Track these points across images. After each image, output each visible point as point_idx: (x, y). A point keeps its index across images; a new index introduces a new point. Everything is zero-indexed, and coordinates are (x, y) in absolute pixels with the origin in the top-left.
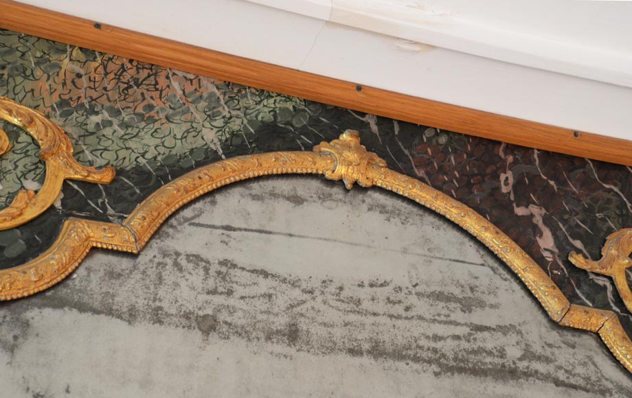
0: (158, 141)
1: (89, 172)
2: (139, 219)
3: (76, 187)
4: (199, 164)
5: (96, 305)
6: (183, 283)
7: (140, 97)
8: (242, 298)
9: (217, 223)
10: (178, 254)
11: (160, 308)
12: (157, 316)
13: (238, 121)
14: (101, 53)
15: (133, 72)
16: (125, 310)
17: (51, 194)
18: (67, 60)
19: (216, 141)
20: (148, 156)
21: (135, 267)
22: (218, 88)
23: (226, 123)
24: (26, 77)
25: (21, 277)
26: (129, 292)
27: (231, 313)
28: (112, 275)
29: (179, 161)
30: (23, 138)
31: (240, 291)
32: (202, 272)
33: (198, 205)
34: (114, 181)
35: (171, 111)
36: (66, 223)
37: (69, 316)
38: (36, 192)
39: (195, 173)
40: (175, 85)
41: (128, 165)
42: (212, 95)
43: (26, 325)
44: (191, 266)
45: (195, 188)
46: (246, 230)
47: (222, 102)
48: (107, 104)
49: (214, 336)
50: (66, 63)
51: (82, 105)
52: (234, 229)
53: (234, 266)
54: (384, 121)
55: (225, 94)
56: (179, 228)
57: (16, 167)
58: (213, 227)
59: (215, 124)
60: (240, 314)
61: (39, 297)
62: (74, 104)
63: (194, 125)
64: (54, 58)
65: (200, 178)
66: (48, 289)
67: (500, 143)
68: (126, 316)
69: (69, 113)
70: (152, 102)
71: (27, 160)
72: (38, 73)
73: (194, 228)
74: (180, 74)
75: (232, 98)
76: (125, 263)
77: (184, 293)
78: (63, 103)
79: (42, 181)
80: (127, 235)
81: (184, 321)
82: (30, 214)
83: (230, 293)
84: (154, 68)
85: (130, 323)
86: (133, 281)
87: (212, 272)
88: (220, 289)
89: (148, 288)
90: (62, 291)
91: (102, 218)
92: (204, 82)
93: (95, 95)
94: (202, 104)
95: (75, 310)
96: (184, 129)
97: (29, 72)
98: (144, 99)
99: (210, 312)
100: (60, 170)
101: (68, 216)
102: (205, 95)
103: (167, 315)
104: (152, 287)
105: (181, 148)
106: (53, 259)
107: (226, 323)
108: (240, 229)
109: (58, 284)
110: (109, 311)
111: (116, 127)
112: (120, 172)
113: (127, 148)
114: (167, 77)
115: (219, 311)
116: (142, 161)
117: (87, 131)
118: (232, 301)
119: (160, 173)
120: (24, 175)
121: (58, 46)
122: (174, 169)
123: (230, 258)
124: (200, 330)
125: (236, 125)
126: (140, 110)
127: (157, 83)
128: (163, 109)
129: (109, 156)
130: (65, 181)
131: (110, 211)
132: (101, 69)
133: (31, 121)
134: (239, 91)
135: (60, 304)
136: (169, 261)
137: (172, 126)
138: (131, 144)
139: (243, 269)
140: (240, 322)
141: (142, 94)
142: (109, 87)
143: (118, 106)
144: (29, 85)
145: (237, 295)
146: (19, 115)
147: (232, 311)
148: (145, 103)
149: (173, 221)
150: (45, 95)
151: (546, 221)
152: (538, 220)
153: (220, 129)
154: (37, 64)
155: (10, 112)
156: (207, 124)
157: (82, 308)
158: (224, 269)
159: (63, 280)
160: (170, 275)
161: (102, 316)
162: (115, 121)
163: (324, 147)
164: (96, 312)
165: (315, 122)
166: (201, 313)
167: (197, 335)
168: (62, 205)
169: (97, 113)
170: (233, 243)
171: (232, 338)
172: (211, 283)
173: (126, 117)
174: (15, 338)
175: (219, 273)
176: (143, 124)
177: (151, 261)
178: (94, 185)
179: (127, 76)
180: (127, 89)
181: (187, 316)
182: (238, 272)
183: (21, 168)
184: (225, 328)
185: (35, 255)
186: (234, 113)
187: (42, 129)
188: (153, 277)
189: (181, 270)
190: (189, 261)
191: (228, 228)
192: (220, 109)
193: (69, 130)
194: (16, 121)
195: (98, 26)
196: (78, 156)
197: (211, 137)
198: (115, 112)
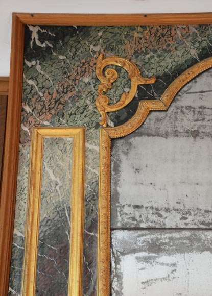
0: (172, 60)
1: (146, 81)
2: (166, 97)
3: (142, 87)
4: (189, 67)
5: (154, 133)
6: (185, 119)
7: (164, 42)
8: (209, 121)
9: (197, 91)
10: (182, 107)
11: (177, 130)
12: (176, 134)
13: (205, 42)
14: (149, 26)
15: (161, 31)
16: (164, 133)
17: (133, 92)
18: (136, 33)
19: (196, 54)
20: (169, 68)
21: (166, 115)
22: (196, 29)
23: (200, 44)
24: (122, 45)
25: (126, 128)
26: (165, 126)
27: (204, 128)
28: (158, 120)
29: (181, 67)
30: (123, 71)
31: (208, 118)
32: (192, 113)
33: (189, 85)
34: (156, 81)
35: (177, 45)
36: (140, 103)
37: (145, 138)
38: (129, 92)
39: (186, 72)
40: (178, 32)
41: (161, 74)
42: (194, 32)
43: (130, 144)
44: (187, 111)
45: (187, 78)
46: (209, 91)
47: (198, 35)
48: (152, 48)
49: (198, 138)
50: (136, 35)
51: (143, 51)
52: (204, 92)
53: (205, 108)
55: (199, 31)
56: (182, 96)
57: (121, 83)
58: (196, 93)
59: (195, 46)
60: (208, 127)
61: (134, 133)
62: (139, 52)
63: (187, 49)
64: (131, 33)
65: (189, 74)
66: (136, 130)
68: (164, 136)
69: (138, 56)
70: (170, 43)
71: (125, 80)
72: (126, 41)
73: (188, 95)
74: (180, 26)
75: (202, 32)
76: (163, 114)
77: (186, 122)
78: (136, 52)
79: (130, 88)
80: (162, 104)
81: (186, 134)
82: (127, 102)
83: (203, 119)
84: (169, 27)
85: (166, 138)
86: (166, 121)
87: (196, 112)
88: (200, 119)
89: (172, 123)
90: (141, 130)
91: (152, 98)
92: (190, 28)
93: (147, 45)
94: (190, 38)
95: (146, 136)
96: (182, 52)
97: (122, 43)
98: (166, 42)
99: (196, 129)
100: (136, 82)
101: (140, 100)
102: (191, 34)
103: (180, 133)
104: (173, 122)
105: (181, 61)
106: (136, 119)
107: (202, 132)
108: (207, 91)
109: (139, 127)
110: (158, 135)
111: (156, 58)
112: (158, 77)
113: (160, 66)
114: (175, 30)
115: (200, 128)
116: (166, 70)
117: (145, 62)
118: (205, 123)
119: (174, 74)
120: (124, 86)
121: (132, 28)
122: (179, 71)
123: (203, 105)
124: (192, 136)
125: (204, 45)
126: (165, 48)
127: (171, 34)
128: (174, 45)
129: (154, 71)
130: (138, 86)
131: (156, 95)
132: (149, 34)
133: (124, 65)
134: (206, 28)
135: (141, 135)
136: (179, 111)
137: (178, 51)
138: (162, 64)
139: (209, 108)
140: (208, 131)
141: (165, 40)
142: (152, 40)
143: (156, 48)
144: (123, 47)
145: (206, 120)
146: (120, 62)
147: (204, 127)
148: (167, 44)
149: (180, 94)
150: (129, 51)
153: (198, 48)
154: (125, 37)
155: (117, 62)
156: (192, 47)
157: (149, 135)
158: (201, 110)
159: (141, 126)
160: (180, 116)
161: (156, 137)
162: (155, 55)
164: (154, 136)
166: (192, 130)
167: (191, 139)
168: (138, 96)
169: (148, 53)
170: (204, 98)
171: (205, 138)
172: (196, 117)
173: (159, 52)
174: (127, 149)
175: (199, 112)
176: (166, 54)
177: (172, 112)
178: (149, 85)
179: (159, 34)
180: (159, 39)
181: (187, 132)
182: (206, 110)
183: (123, 84)
184: (202, 134)
185: (130, 118)
186: (203, 39)
187: (128, 66)
188: (173, 118)
189: (184, 113)
190: (187, 109)
191: (202, 92)
192: (198, 38)
193: (138, 63)
194: (119, 65)
195: (145, 16)
196: (142, 74)
197: (194, 53)
198: (155, 51)
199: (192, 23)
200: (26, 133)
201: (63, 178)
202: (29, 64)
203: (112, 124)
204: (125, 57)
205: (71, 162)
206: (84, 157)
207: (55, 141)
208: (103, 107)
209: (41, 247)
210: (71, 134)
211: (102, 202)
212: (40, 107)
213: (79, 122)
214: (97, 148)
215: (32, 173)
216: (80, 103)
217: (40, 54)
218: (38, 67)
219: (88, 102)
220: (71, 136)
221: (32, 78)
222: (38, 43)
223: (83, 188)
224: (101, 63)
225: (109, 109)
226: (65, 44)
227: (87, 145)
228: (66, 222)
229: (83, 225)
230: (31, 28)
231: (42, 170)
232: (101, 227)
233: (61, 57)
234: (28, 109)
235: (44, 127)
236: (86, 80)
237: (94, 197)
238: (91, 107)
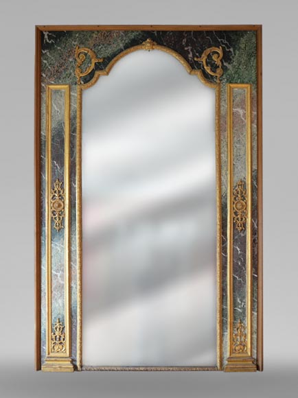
0: (111, 49)
1: (99, 60)
2: (107, 68)
3: (97, 64)
4: (119, 53)
7: (108, 40)
13: (127, 40)
14: (100, 31)
15: (106, 34)
17: (93, 66)
20: (110, 53)
25: (89, 85)
29: (115, 53)
30: (88, 55)
34: (103, 61)
35: (114, 41)
36: (96, 72)
38: (90, 66)
40: (115, 34)
41: (106, 56)
42: (122, 35)
47: (124, 36)
50: (94, 36)
51: (98, 44)
54: (158, 32)
55: (124, 34)
57: (87, 61)
62: (96, 45)
63: (118, 43)
64: (92, 35)
67: (183, 32)
69: (95, 47)
70: (110, 40)
71: (89, 60)
72: (90, 39)
74: (115, 31)
75: (126, 35)
78: (94, 45)
79: (91, 64)
82: (90, 71)
84: (110, 32)
91: (101, 69)
92: (120, 32)
93: (99, 41)
94: (120, 38)
96: (116, 45)
97: (88, 40)
100: (94, 61)
101: (96, 70)
102: (120, 35)
105: (116, 50)
106: (93, 80)
111: (104, 48)
112: (104, 59)
113: (106, 53)
114: (113, 33)
116: (108, 55)
117: (98, 50)
119: (112, 57)
120: (88, 63)
121: (93, 32)
122: (114, 55)
125: (126, 42)
126: (108, 43)
127: (111, 35)
128: (112, 41)
129: (102, 55)
130: (95, 63)
131: (103, 67)
132: (100, 35)
133: (88, 52)
134: (127, 32)
137: (114, 45)
138: (106, 51)
142: (102, 39)
143: (104, 43)
144: (88, 42)
146: (86, 51)
150: (91, 44)
151: (192, 50)
152: (190, 50)
153: (123, 43)
154: (89, 37)
156: (121, 43)
163: (144, 43)
165: (143, 36)
168: (95, 68)
169: (100, 46)
173: (105, 45)
176: (109, 46)
178: (100, 62)
180: (105, 38)
185: (91, 79)
186: (126, 38)
187: (90, 53)
192: (124, 38)
193: (95, 51)
195: (98, 26)
196: (97, 57)
197: (122, 45)
198: (103, 45)
199: (121, 30)
200: (43, 87)
201: (61, 109)
202: (44, 52)
203: (82, 83)
204: (89, 48)
205: (64, 101)
206: (70, 99)
207: (57, 91)
208: (78, 74)
209: (53, 140)
210: (64, 88)
211: (78, 120)
212: (49, 74)
213: (68, 82)
214: (76, 95)
215: (48, 107)
216: (68, 72)
217: (49, 47)
218: (48, 53)
219: (71, 71)
220: (64, 89)
221: (45, 59)
222: (48, 41)
223: (70, 114)
224: (77, 51)
225: (81, 75)
226: (60, 41)
227: (71, 93)
228: (62, 129)
229: (70, 131)
230: (44, 33)
231: (52, 105)
232: (78, 131)
233: (59, 48)
234: (44, 75)
235: (52, 84)
236: (71, 60)
237: (75, 118)
238: (73, 74)
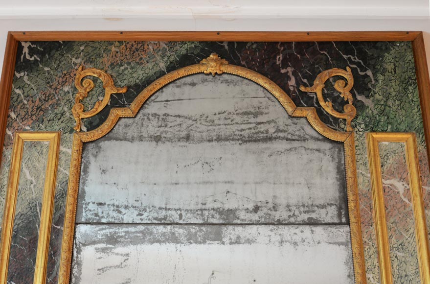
0: (143, 72)
1: (118, 90)
2: (134, 105)
3: (115, 96)
4: (157, 78)
5: (121, 138)
6: (150, 125)
7: (138, 55)
8: (171, 127)
9: (163, 100)
10: (149, 114)
11: (142, 135)
12: (141, 139)
13: (173, 57)
14: (125, 41)
15: (135, 46)
16: (130, 138)
17: (106, 100)
18: (113, 47)
19: (164, 67)
20: (140, 79)
21: (134, 122)
22: (166, 45)
23: (169, 58)
24: (100, 58)
25: (96, 133)
26: (132, 132)
27: (166, 133)
28: (127, 126)
29: (150, 78)
30: (99, 81)
31: (170, 124)
32: (157, 120)
33: (156, 94)
34: (127, 91)
35: (148, 58)
36: (111, 110)
37: (113, 142)
38: (102, 101)
39: (154, 83)
40: (151, 47)
41: (132, 84)
42: (164, 47)
43: (100, 147)
44: (153, 118)
45: (154, 88)
46: (174, 100)
47: (167, 50)
48: (126, 61)
49: (160, 143)
50: (113, 49)
51: (118, 63)
52: (169, 101)
53: (168, 115)
54: (231, 43)
55: (168, 47)
56: (150, 104)
57: (96, 92)
58: (162, 101)
59: (164, 60)
60: (169, 133)
61: (104, 138)
62: (115, 64)
63: (157, 62)
64: (109, 47)
65: (156, 84)
66: (106, 134)
67: (277, 43)
68: (131, 140)
69: (114, 68)
70: (142, 56)
71: (100, 89)
72: (104, 55)
73: (155, 103)
74: (152, 42)
75: (171, 48)
76: (131, 121)
77: (151, 128)
78: (112, 64)
79: (104, 96)
80: (130, 112)
81: (150, 139)
82: (100, 109)
83: (166, 126)
84: (143, 43)
85: (132, 142)
86: (133, 127)
87: (160, 119)
88: (163, 125)
89: (138, 129)
90: (111, 134)
91: (123, 106)
92: (161, 43)
93: (122, 58)
94: (160, 53)
95: (115, 141)
96: (153, 65)
97: (101, 56)
98: (139, 56)
99: (159, 134)
100: (109, 91)
101: (112, 107)
102: (161, 49)
103: (144, 138)
104: (139, 128)
105: (151, 73)
106: (106, 125)
107: (164, 137)
108: (171, 101)
109: (109, 132)
110: (125, 139)
111: (129, 69)
112: (129, 87)
113: (132, 77)
114: (148, 45)
115: (162, 133)
116: (137, 81)
117: (119, 73)
118: (167, 129)
119: (143, 84)
120: (99, 95)
121: (110, 43)
122: (149, 81)
123: (167, 113)
124: (155, 141)
125: (172, 59)
126: (138, 61)
127: (144, 48)
128: (145, 58)
129: (126, 81)
130: (111, 95)
131: (126, 103)
132: (125, 48)
133: (100, 75)
134: (174, 44)
135: (110, 139)
136: (146, 117)
137: (149, 64)
138: (134, 75)
139: (171, 116)
140: (169, 136)
141: (139, 54)
142: (127, 54)
143: (130, 61)
144: (101, 60)
145: (169, 126)
146: (97, 73)
147: (166, 132)
148: (140, 57)
149: (148, 102)
150: (106, 62)
151: (294, 73)
152: (290, 74)
153: (166, 61)
154: (104, 51)
155: (94, 73)
156: (161, 61)
157: (117, 139)
158: (164, 117)
159: (110, 131)
160: (146, 123)
161: (123, 142)
162: (129, 67)
163: (204, 61)
164: (121, 140)
165: (202, 50)
166: (156, 135)
167: (154, 143)
168: (110, 104)
169: (123, 66)
170: (168, 106)
171: (166, 142)
172: (160, 123)
173: (132, 65)
174: (97, 152)
175: (163, 119)
176: (139, 66)
177: (140, 118)
178: (121, 94)
179: (134, 48)
180: (133, 53)
181: (151, 137)
182: (170, 117)
183: (98, 93)
184: (164, 139)
185: (102, 124)
186: (171, 54)
187: (103, 77)
188: (140, 124)
189: (149, 120)
190: (152, 116)
191: (167, 101)
192: (167, 53)
193: (113, 74)
194: (96, 76)
195: (122, 33)
196: (115, 84)
197: (162, 66)
198: (129, 64)
199: (162, 40)
200: (9, 137)
201: (37, 178)
202: (18, 75)
203: (85, 129)
204: (101, 69)
205: (46, 163)
206: (58, 159)
207: (34, 144)
208: (78, 114)
209: (14, 237)
210: (47, 138)
211: (69, 200)
212: (23, 113)
213: (56, 128)
214: (70, 151)
215: (11, 173)
216: (59, 110)
217: (29, 67)
218: (26, 78)
219: (66, 109)
220: (48, 139)
221: (19, 88)
222: (28, 57)
223: (54, 187)
224: (80, 74)
225: (83, 116)
226: (51, 57)
227: (62, 148)
228: (36, 216)
229: (51, 219)
230: (23, 44)
231: (20, 170)
232: (67, 222)
233: (46, 69)
234: (13, 115)
235: (25, 131)
236: (66, 89)
237: (63, 195)
238: (68, 114)
